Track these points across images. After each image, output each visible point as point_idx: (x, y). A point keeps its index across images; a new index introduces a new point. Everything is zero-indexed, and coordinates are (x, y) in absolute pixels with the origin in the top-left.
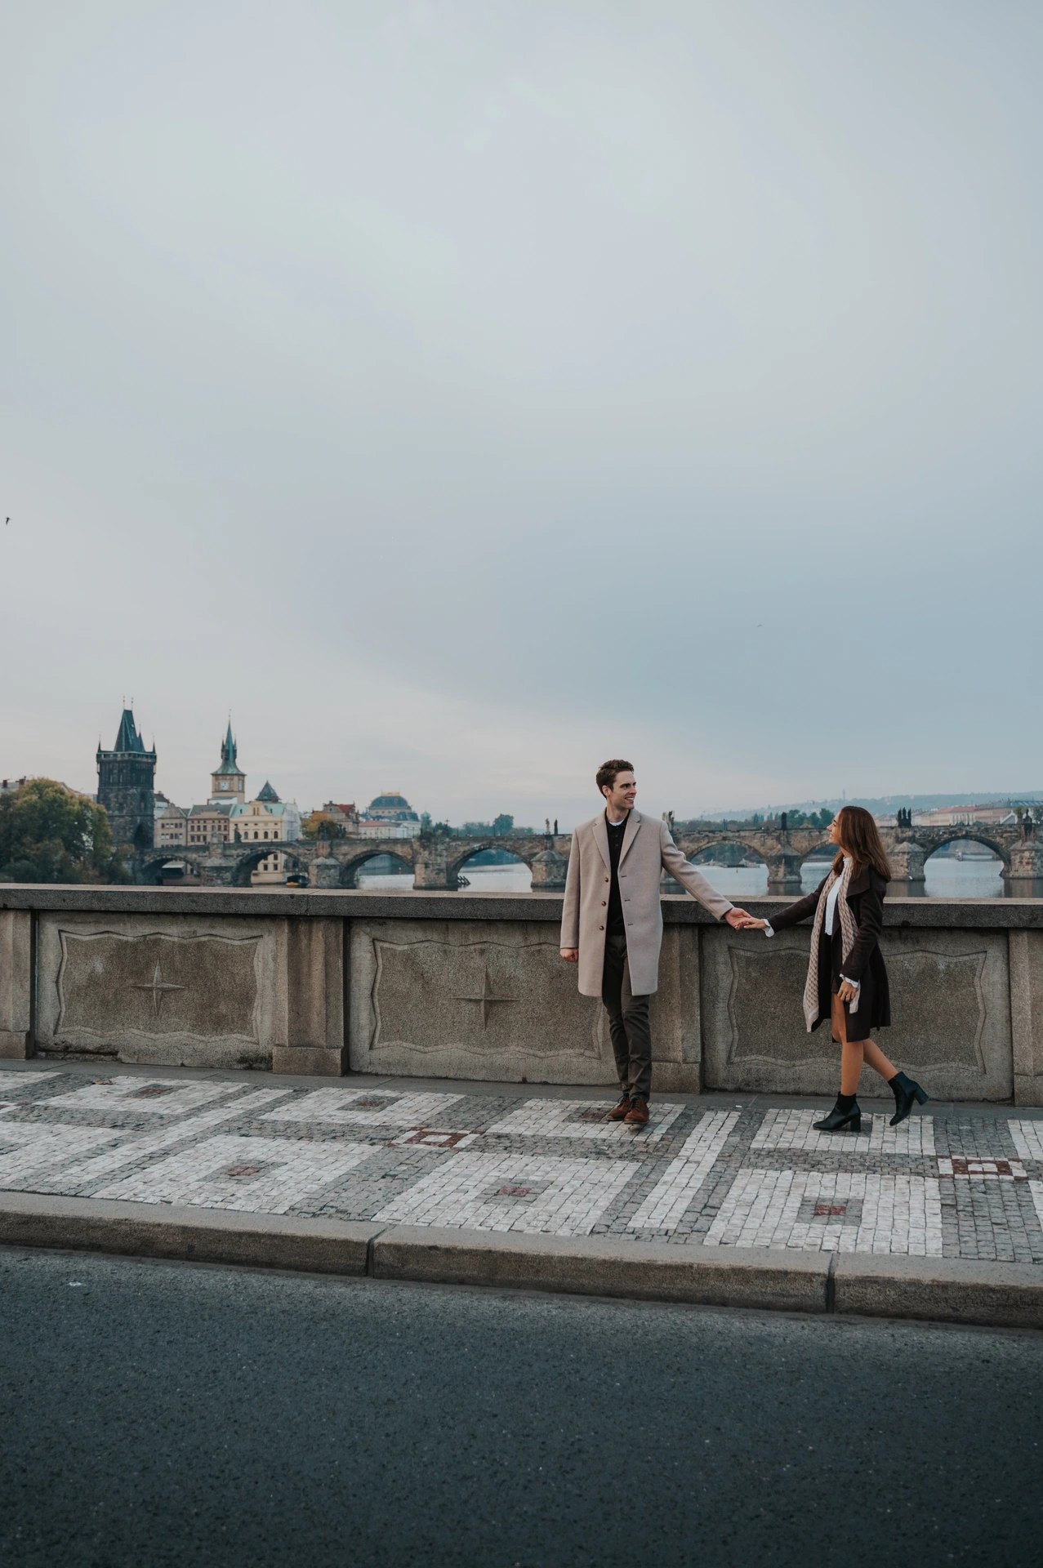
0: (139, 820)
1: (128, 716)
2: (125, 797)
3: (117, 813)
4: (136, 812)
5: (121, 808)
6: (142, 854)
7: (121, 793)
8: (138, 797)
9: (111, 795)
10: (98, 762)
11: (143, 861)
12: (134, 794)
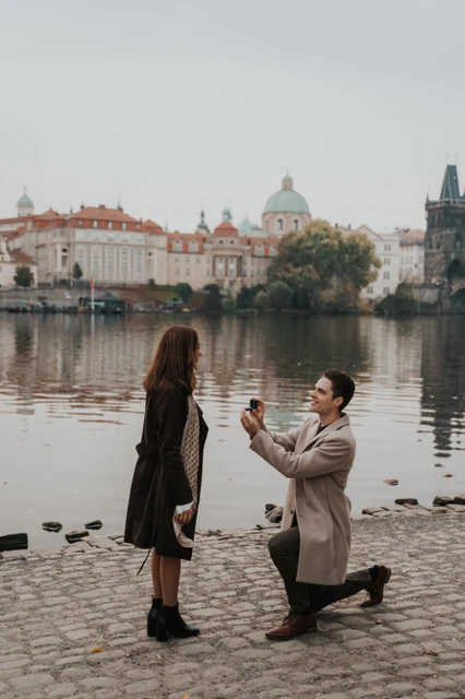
0: (453, 256)
1: (451, 172)
2: (441, 238)
3: (435, 251)
4: (450, 249)
5: (438, 247)
6: (450, 283)
7: (439, 235)
8: (453, 237)
9: (433, 237)
10: (427, 209)
11: (450, 290)
12: (448, 235)
